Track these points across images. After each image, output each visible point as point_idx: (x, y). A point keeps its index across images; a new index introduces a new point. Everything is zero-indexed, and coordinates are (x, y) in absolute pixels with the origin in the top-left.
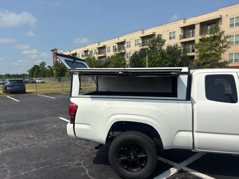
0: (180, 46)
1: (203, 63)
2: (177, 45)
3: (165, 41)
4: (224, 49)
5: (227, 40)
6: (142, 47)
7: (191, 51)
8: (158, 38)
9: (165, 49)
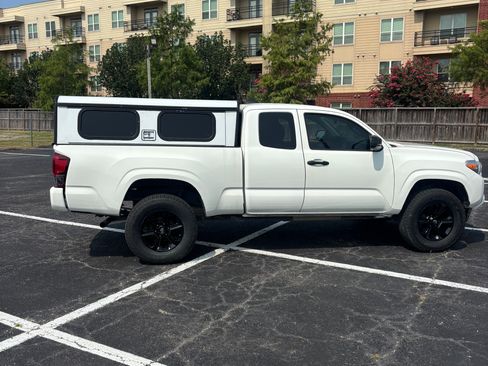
0: (229, 39)
1: (279, 84)
2: (221, 37)
3: (192, 23)
4: (321, 53)
5: (327, 34)
6: (133, 34)
7: (254, 53)
8: (173, 13)
9: (193, 44)
